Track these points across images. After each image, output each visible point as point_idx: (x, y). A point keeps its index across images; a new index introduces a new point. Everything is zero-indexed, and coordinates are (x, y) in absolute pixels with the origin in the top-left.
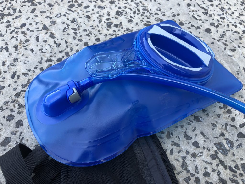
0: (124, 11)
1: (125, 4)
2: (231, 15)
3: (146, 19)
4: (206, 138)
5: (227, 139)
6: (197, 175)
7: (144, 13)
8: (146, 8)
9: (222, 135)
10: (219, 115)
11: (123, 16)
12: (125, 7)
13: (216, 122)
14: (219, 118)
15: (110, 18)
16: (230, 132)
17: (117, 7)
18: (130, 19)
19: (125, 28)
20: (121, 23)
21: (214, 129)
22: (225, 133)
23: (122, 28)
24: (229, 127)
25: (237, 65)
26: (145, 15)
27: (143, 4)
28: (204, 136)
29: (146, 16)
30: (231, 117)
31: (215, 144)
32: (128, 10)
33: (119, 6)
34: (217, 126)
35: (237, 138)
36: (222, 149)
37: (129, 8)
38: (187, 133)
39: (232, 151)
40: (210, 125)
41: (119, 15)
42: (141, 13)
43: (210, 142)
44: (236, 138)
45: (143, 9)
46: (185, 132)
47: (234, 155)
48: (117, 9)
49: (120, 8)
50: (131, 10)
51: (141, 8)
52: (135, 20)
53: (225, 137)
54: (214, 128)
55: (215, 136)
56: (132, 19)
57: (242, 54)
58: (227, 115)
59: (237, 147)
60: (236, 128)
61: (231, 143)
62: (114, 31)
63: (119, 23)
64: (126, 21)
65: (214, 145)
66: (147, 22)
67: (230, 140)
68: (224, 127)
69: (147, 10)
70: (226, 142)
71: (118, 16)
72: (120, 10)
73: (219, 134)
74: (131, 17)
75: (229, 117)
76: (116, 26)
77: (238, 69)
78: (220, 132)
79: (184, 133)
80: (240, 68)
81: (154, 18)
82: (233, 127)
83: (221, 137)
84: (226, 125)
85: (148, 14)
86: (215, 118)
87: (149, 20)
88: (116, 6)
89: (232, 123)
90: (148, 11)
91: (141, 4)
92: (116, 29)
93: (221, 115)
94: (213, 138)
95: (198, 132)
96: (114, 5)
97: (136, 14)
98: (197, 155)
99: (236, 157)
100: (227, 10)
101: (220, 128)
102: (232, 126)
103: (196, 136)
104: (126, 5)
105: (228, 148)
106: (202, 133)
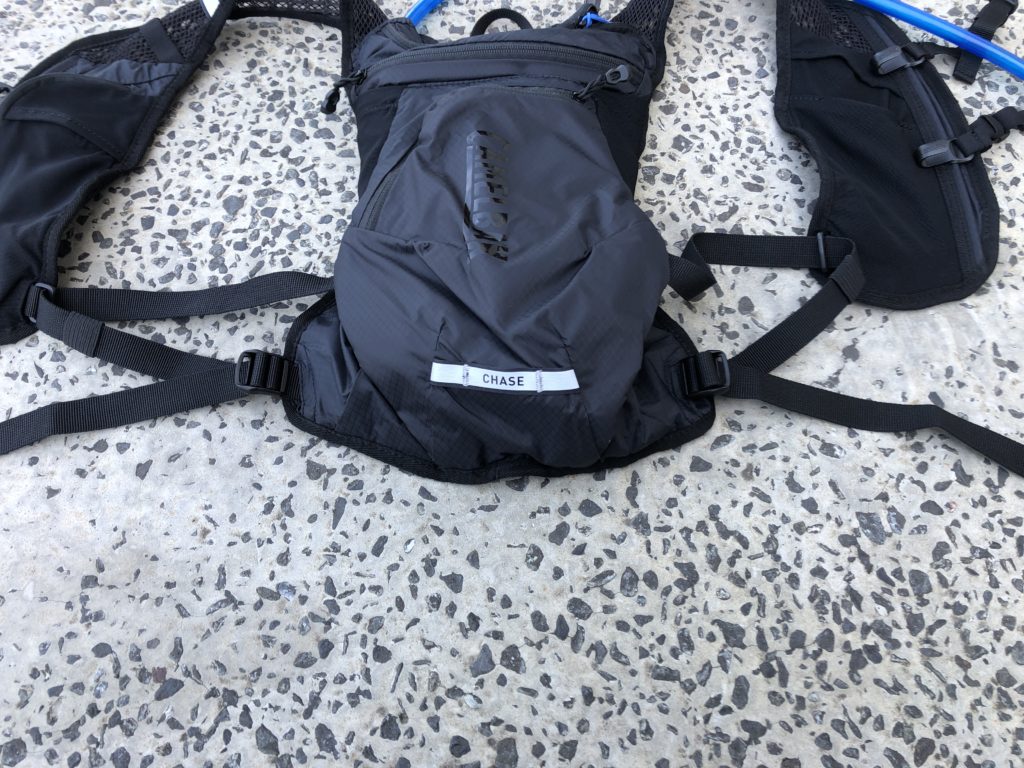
0: (695, 137)
1: (703, 117)
2: (1006, 188)
3: (752, 170)
4: (839, 497)
5: (892, 509)
6: (795, 570)
7: (750, 150)
8: (760, 137)
9: (884, 497)
10: (888, 451)
11: (692, 154)
12: (702, 128)
13: (876, 465)
14: (886, 458)
15: (654, 155)
16: (905, 494)
17: (680, 125)
18: (709, 163)
19: (690, 188)
20: (682, 171)
21: (866, 480)
22: (891, 494)
23: (684, 186)
24: (905, 482)
25: (979, 333)
26: (752, 156)
27: (754, 125)
28: (836, 490)
29: (755, 162)
30: (919, 461)
31: (858, 514)
32: (707, 137)
33: (684, 121)
34: (877, 476)
35: (920, 512)
36: (874, 530)
37: (713, 133)
38: (795, 477)
39: (896, 537)
40: (859, 468)
41: (680, 149)
42: (743, 150)
43: (846, 508)
44: (917, 511)
45: (752, 140)
46: (792, 474)
47: (899, 546)
48: (677, 131)
49: (686, 128)
50: (716, 136)
51: (744, 135)
52: (721, 169)
53: (889, 504)
54: (866, 477)
55: (862, 497)
56: (715, 165)
57: (1003, 307)
58: (910, 454)
59: (912, 532)
60: (924, 488)
61: (900, 521)
62: (661, 193)
63: (676, 173)
64: (698, 168)
65: (855, 515)
66: (755, 177)
67: (898, 513)
68: (893, 481)
69: (761, 142)
70: (889, 515)
71: (676, 151)
72: (686, 135)
73: (877, 493)
74: (712, 158)
75: (914, 459)
76: (668, 179)
77: (979, 344)
78: (880, 489)
79: (787, 476)
80: (983, 342)
81: (776, 168)
82: (915, 485)
83: (880, 501)
84: (901, 477)
85: (761, 156)
86: (875, 455)
87: (760, 173)
88: (677, 121)
89: (918, 476)
90: (763, 148)
91: (747, 123)
92: (667, 188)
93: (893, 450)
94: (856, 501)
95: (822, 478)
96: (672, 117)
97: (727, 152)
98: (807, 529)
99: (903, 551)
100: (1000, 171)
101: (883, 480)
102: (914, 482)
103: (815, 486)
104: (706, 121)
105: (887, 528)
106: (833, 484)
